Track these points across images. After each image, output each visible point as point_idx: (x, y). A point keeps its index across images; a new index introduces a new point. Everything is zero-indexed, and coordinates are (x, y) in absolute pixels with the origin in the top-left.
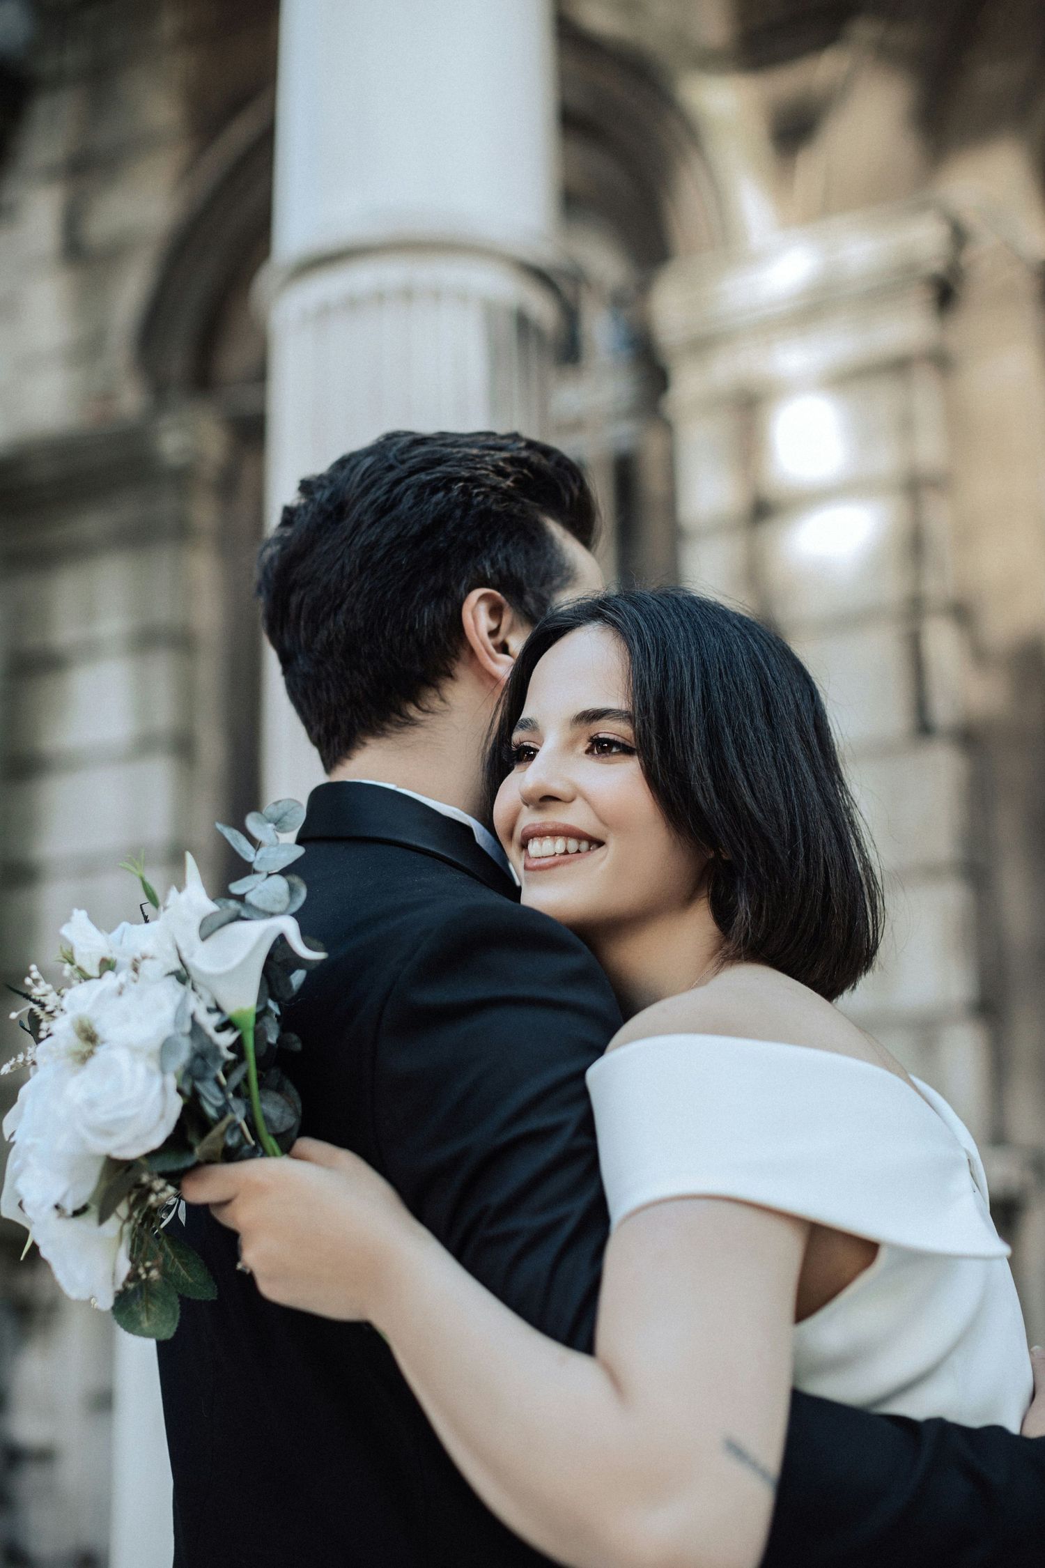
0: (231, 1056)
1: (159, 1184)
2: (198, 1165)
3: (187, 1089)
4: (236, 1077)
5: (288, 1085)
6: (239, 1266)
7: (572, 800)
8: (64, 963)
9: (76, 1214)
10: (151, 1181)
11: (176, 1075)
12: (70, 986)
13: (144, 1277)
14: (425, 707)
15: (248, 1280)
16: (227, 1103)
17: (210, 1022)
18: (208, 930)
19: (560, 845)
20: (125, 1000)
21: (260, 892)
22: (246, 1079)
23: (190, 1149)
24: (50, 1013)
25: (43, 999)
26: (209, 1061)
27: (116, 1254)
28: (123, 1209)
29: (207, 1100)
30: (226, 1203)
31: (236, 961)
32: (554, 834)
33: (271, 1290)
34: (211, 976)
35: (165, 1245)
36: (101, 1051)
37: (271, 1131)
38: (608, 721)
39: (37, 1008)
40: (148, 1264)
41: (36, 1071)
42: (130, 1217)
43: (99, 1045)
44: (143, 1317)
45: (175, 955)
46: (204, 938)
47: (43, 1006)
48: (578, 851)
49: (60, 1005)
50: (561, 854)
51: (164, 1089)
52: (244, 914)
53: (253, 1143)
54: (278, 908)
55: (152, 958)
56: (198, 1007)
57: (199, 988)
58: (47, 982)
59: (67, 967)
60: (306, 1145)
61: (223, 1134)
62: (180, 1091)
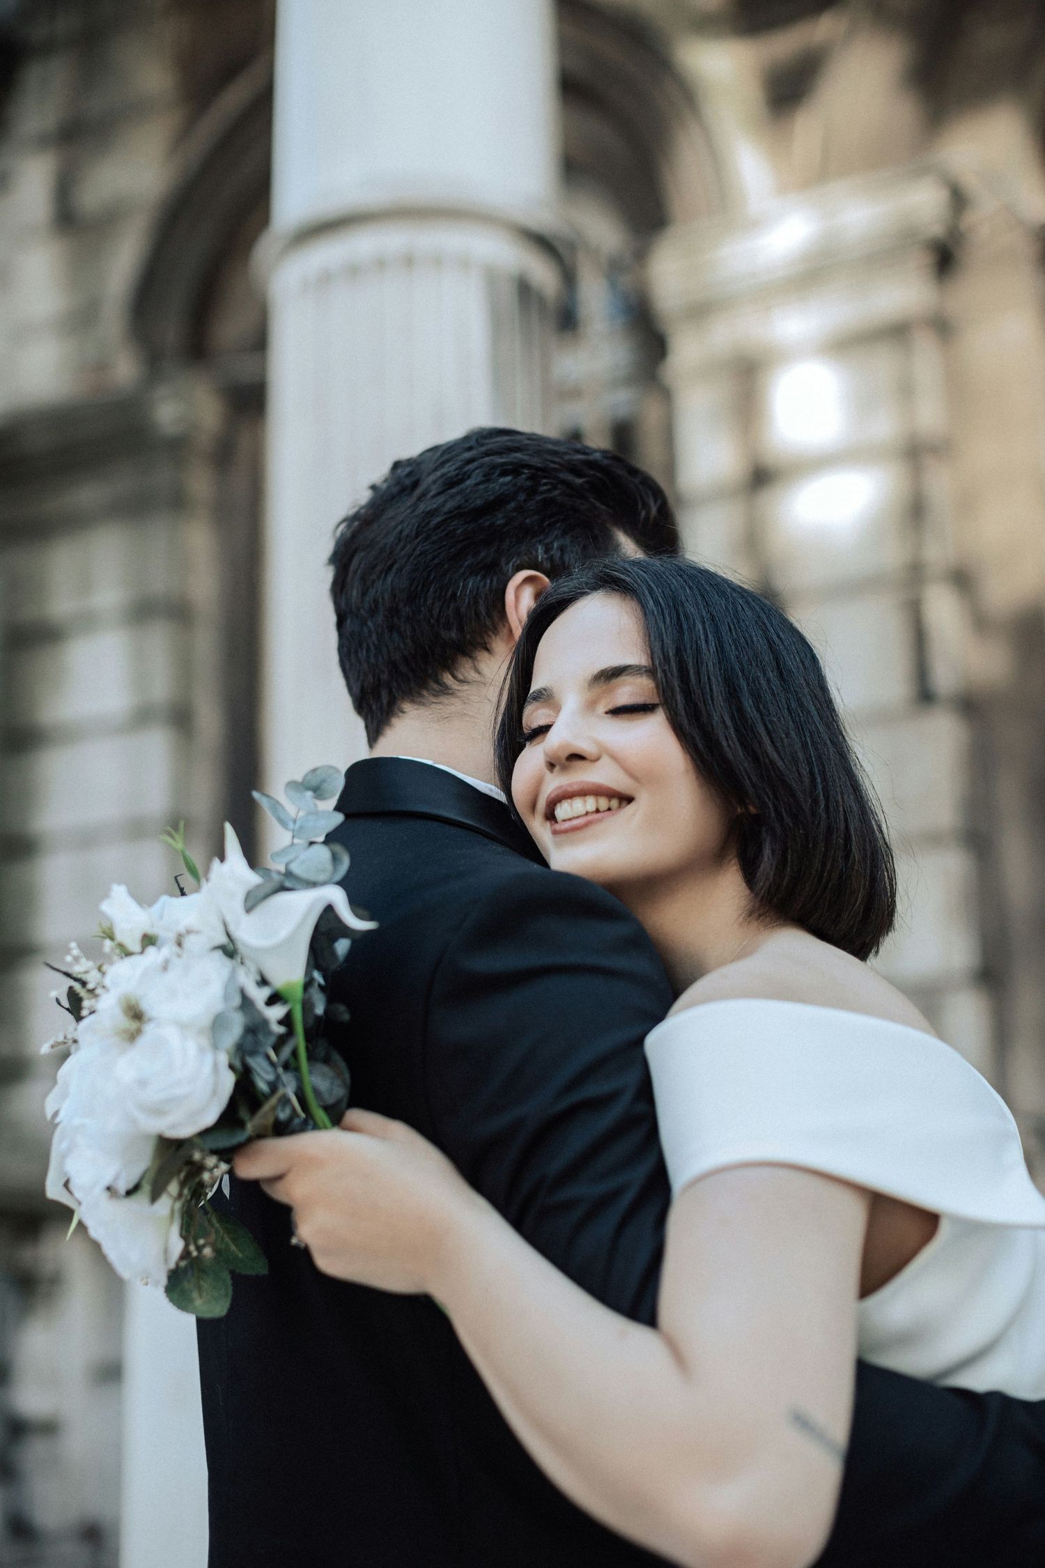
0: (281, 1030)
1: (211, 1161)
2: (250, 1140)
3: (238, 1064)
4: (286, 1051)
5: (337, 1057)
6: (294, 1241)
7: (597, 759)
8: (104, 938)
9: (129, 1193)
10: (203, 1158)
11: (228, 1053)
12: (111, 963)
13: (195, 1254)
14: (461, 677)
15: (304, 1254)
16: (278, 1077)
17: (259, 996)
18: (252, 901)
19: (591, 803)
20: (172, 975)
21: (303, 862)
22: (295, 1053)
23: (241, 1125)
24: (92, 991)
25: (84, 977)
26: (260, 1037)
27: (168, 1232)
28: (173, 1188)
29: (258, 1074)
30: (279, 1178)
31: (283, 934)
32: (583, 793)
33: (328, 1264)
34: (258, 950)
35: (214, 1221)
36: (149, 1029)
37: (321, 1104)
38: (628, 677)
39: (77, 986)
40: (201, 1242)
41: (77, 1049)
42: (180, 1195)
43: (145, 1023)
44: (195, 1294)
45: (221, 929)
46: (248, 910)
47: (84, 984)
48: (609, 809)
49: (102, 982)
50: (593, 812)
51: (215, 1067)
52: (288, 884)
53: (303, 1115)
54: (322, 878)
55: (197, 932)
56: (248, 982)
57: (247, 962)
58: (88, 958)
59: (108, 943)
60: (355, 1116)
61: (274, 1109)
62: (231, 1067)
